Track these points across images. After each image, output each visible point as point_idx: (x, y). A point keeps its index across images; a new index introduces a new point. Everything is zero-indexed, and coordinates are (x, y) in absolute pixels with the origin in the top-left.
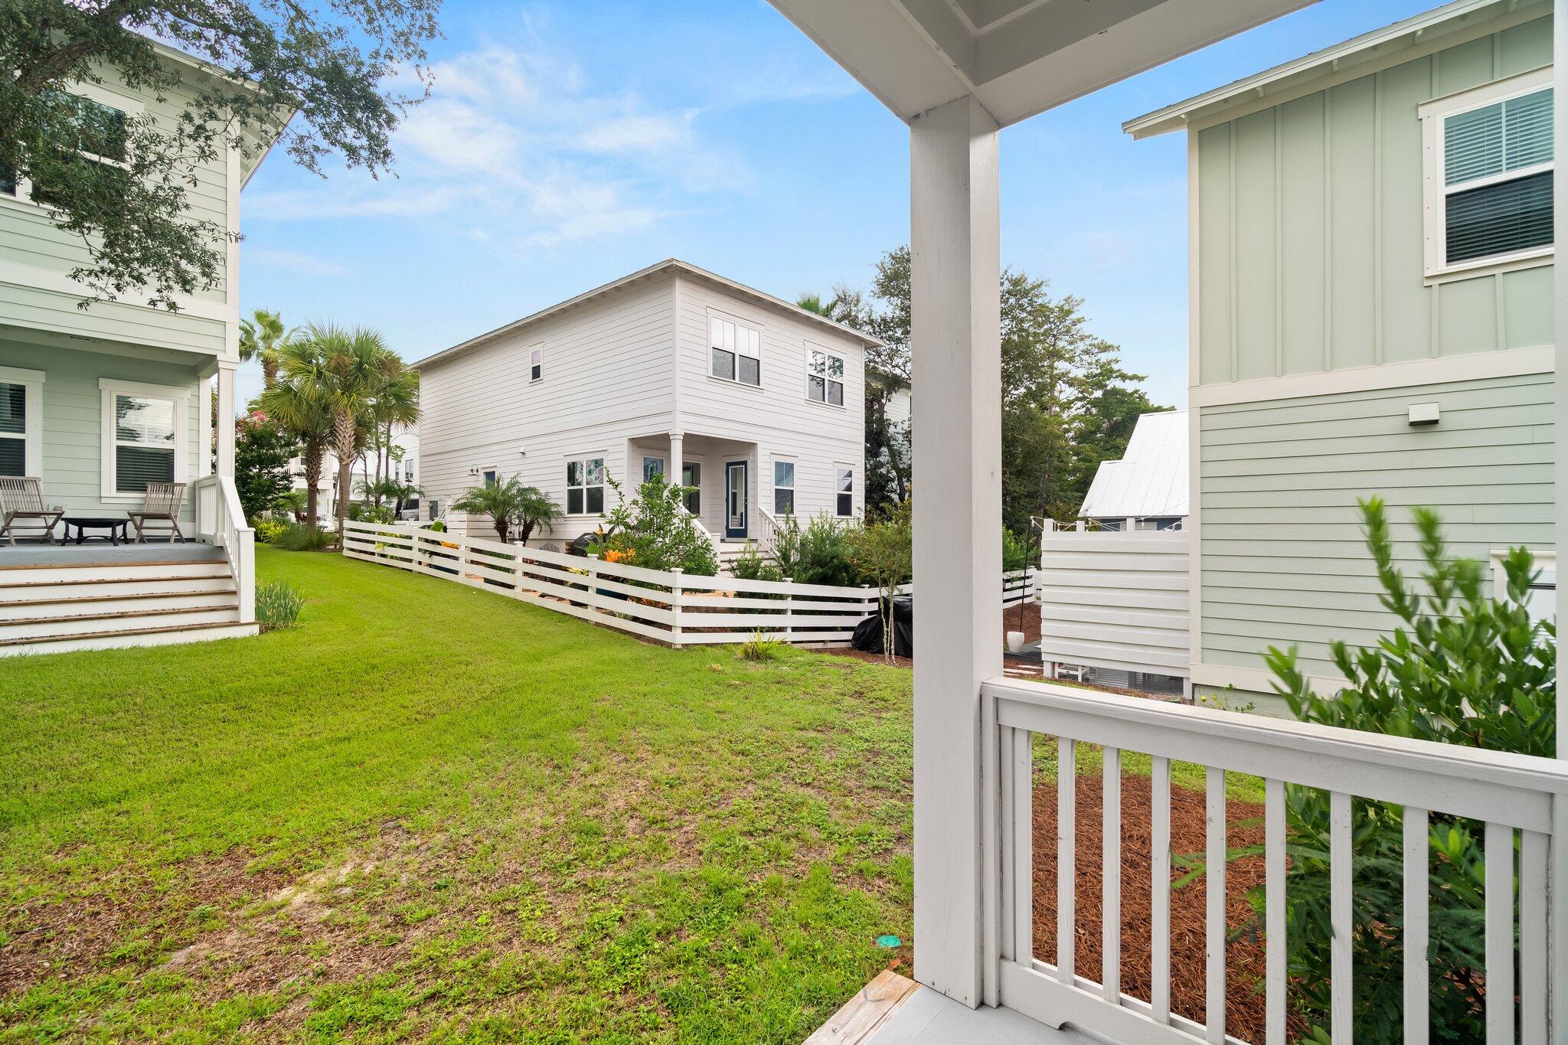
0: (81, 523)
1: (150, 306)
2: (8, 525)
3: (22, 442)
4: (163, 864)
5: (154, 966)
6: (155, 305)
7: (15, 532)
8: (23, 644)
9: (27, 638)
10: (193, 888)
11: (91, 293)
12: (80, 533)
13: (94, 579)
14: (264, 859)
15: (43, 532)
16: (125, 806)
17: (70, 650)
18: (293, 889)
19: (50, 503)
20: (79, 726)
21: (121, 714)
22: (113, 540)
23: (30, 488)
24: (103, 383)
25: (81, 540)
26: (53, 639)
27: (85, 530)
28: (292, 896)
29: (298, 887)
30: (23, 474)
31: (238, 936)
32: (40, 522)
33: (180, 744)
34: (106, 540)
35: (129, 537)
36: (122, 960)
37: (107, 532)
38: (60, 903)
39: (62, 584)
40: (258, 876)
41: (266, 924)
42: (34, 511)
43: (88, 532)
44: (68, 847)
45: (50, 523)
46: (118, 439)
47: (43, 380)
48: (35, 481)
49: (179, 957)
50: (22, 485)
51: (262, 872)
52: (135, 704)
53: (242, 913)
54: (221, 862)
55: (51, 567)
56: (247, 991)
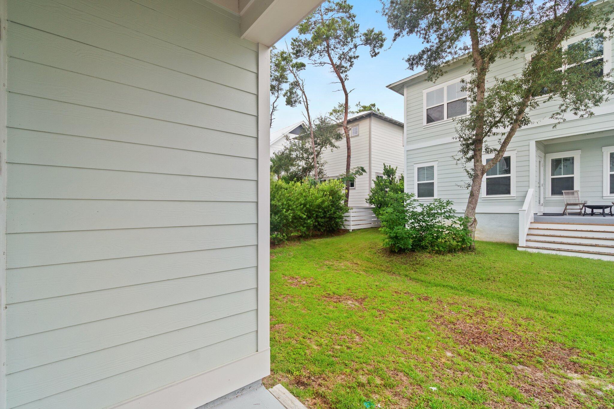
0: (592, 207)
1: (581, 118)
2: (566, 208)
3: (573, 177)
4: (546, 339)
5: (512, 364)
6: (583, 116)
7: (568, 211)
8: (557, 250)
9: (559, 249)
10: (547, 352)
11: (557, 121)
12: (592, 211)
13: (589, 230)
14: (581, 360)
15: (579, 211)
16: (554, 315)
17: (573, 256)
18: (580, 376)
19: (582, 200)
20: (556, 283)
21: (573, 283)
22: (603, 214)
23: (576, 194)
24: (604, 149)
25: (592, 214)
26: (568, 251)
27: (594, 210)
28: (576, 379)
29: (582, 377)
30: (573, 189)
31: (542, 375)
32: (578, 207)
33: (590, 302)
34: (601, 214)
35: (612, 213)
36: (506, 356)
37: (601, 211)
38: (510, 332)
39: (576, 231)
40: (572, 363)
41: (555, 379)
42: (576, 203)
43: (595, 211)
44: (527, 319)
45: (581, 208)
46: (610, 171)
47: (580, 153)
48: (577, 192)
49: (520, 367)
50: (573, 193)
51: (575, 363)
52: (581, 281)
53: (552, 370)
54: (565, 350)
55: (573, 224)
56: (523, 391)
